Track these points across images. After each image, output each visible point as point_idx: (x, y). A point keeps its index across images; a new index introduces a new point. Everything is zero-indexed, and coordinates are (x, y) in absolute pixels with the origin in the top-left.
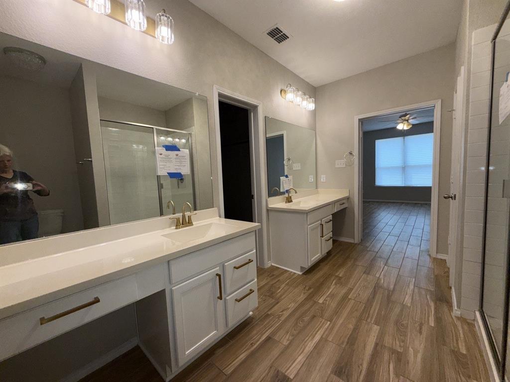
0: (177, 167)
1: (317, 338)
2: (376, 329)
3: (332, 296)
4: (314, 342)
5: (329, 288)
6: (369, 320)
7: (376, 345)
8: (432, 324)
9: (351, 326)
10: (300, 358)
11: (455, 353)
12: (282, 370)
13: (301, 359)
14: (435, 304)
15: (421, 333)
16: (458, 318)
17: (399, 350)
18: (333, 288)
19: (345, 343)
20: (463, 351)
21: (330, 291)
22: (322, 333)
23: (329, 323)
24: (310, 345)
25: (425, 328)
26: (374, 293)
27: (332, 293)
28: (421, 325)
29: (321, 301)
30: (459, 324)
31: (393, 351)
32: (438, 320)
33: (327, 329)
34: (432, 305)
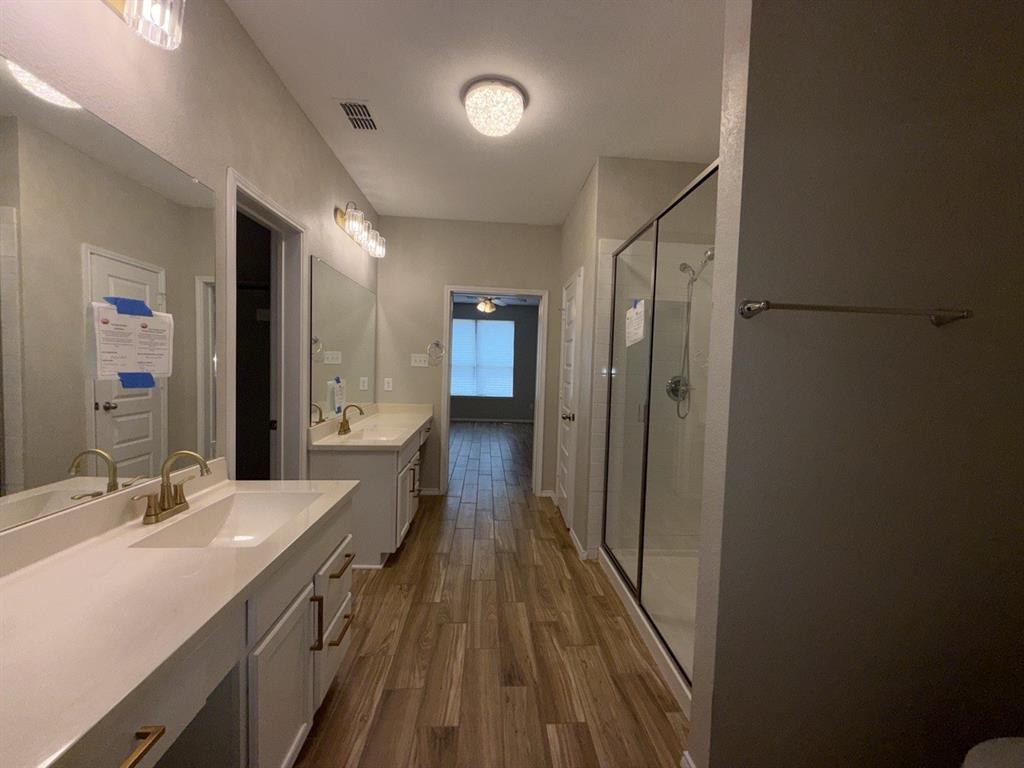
0: (144, 359)
1: (461, 654)
2: (521, 606)
3: (449, 586)
4: (459, 660)
5: (439, 575)
6: (510, 600)
7: (531, 625)
8: (569, 577)
9: (494, 617)
10: (452, 693)
11: (596, 598)
12: (437, 725)
13: (454, 693)
14: (562, 552)
15: (564, 591)
16: (585, 561)
17: (554, 620)
18: (444, 572)
19: (498, 643)
20: (602, 594)
21: (443, 578)
22: (463, 643)
23: (464, 625)
24: (457, 669)
25: (565, 584)
26: (499, 562)
27: (447, 581)
28: (560, 582)
29: (438, 600)
30: (588, 567)
31: (549, 624)
32: (572, 570)
33: (466, 636)
34: (560, 555)
